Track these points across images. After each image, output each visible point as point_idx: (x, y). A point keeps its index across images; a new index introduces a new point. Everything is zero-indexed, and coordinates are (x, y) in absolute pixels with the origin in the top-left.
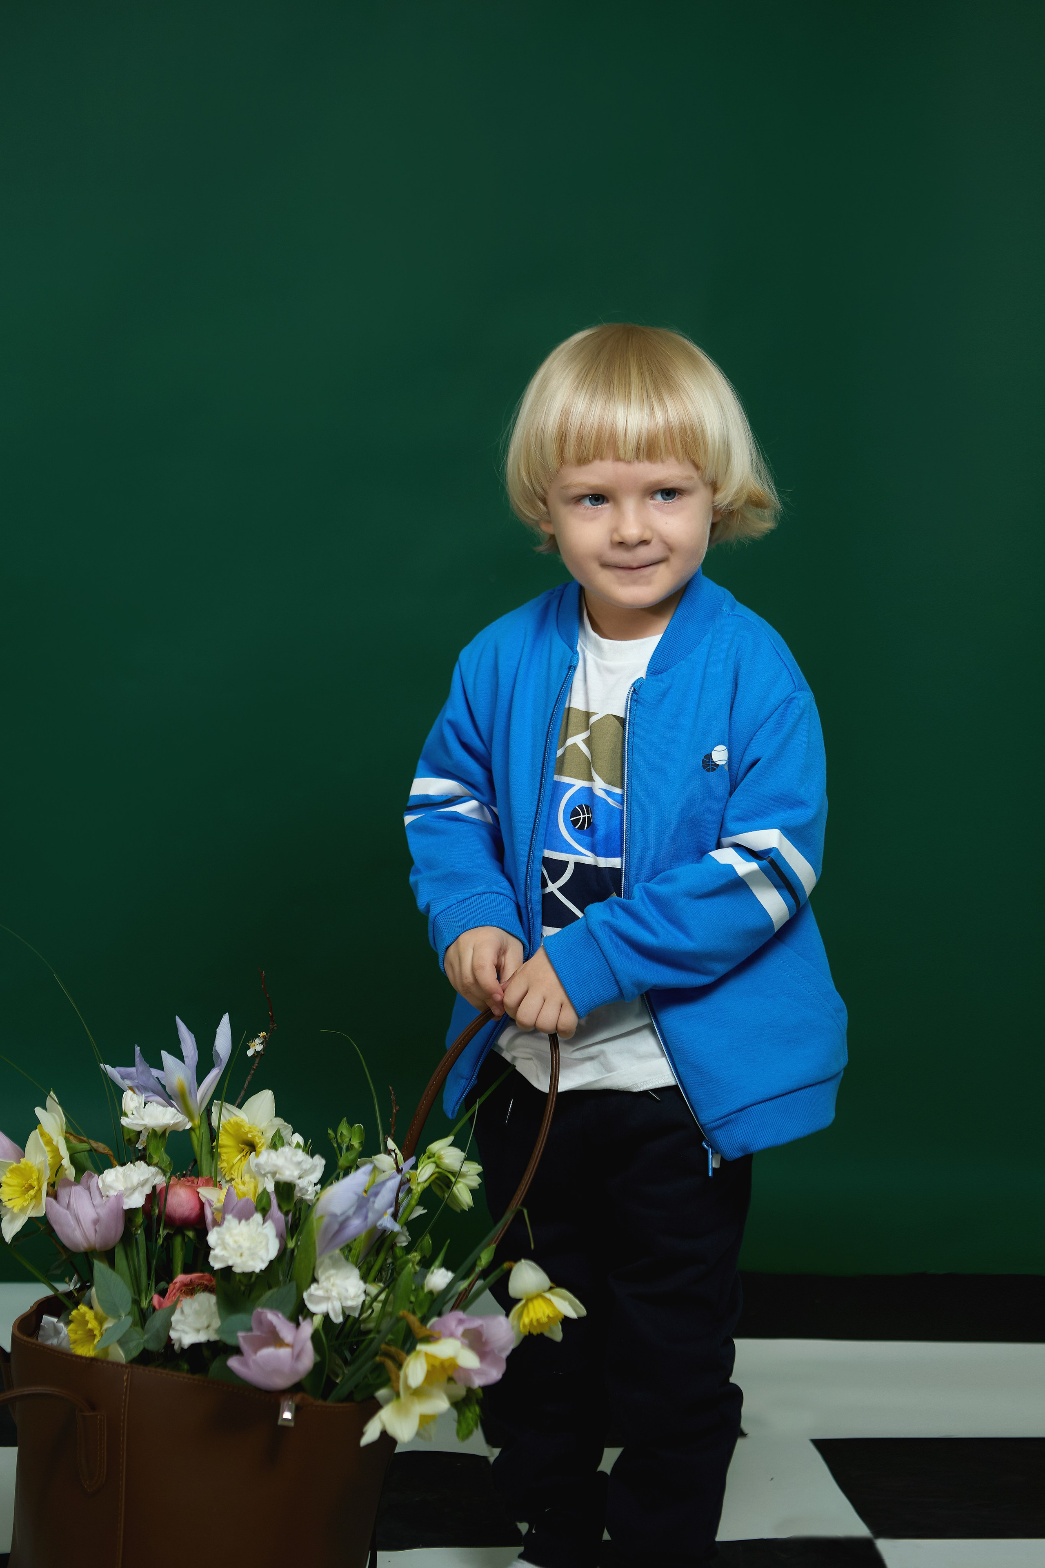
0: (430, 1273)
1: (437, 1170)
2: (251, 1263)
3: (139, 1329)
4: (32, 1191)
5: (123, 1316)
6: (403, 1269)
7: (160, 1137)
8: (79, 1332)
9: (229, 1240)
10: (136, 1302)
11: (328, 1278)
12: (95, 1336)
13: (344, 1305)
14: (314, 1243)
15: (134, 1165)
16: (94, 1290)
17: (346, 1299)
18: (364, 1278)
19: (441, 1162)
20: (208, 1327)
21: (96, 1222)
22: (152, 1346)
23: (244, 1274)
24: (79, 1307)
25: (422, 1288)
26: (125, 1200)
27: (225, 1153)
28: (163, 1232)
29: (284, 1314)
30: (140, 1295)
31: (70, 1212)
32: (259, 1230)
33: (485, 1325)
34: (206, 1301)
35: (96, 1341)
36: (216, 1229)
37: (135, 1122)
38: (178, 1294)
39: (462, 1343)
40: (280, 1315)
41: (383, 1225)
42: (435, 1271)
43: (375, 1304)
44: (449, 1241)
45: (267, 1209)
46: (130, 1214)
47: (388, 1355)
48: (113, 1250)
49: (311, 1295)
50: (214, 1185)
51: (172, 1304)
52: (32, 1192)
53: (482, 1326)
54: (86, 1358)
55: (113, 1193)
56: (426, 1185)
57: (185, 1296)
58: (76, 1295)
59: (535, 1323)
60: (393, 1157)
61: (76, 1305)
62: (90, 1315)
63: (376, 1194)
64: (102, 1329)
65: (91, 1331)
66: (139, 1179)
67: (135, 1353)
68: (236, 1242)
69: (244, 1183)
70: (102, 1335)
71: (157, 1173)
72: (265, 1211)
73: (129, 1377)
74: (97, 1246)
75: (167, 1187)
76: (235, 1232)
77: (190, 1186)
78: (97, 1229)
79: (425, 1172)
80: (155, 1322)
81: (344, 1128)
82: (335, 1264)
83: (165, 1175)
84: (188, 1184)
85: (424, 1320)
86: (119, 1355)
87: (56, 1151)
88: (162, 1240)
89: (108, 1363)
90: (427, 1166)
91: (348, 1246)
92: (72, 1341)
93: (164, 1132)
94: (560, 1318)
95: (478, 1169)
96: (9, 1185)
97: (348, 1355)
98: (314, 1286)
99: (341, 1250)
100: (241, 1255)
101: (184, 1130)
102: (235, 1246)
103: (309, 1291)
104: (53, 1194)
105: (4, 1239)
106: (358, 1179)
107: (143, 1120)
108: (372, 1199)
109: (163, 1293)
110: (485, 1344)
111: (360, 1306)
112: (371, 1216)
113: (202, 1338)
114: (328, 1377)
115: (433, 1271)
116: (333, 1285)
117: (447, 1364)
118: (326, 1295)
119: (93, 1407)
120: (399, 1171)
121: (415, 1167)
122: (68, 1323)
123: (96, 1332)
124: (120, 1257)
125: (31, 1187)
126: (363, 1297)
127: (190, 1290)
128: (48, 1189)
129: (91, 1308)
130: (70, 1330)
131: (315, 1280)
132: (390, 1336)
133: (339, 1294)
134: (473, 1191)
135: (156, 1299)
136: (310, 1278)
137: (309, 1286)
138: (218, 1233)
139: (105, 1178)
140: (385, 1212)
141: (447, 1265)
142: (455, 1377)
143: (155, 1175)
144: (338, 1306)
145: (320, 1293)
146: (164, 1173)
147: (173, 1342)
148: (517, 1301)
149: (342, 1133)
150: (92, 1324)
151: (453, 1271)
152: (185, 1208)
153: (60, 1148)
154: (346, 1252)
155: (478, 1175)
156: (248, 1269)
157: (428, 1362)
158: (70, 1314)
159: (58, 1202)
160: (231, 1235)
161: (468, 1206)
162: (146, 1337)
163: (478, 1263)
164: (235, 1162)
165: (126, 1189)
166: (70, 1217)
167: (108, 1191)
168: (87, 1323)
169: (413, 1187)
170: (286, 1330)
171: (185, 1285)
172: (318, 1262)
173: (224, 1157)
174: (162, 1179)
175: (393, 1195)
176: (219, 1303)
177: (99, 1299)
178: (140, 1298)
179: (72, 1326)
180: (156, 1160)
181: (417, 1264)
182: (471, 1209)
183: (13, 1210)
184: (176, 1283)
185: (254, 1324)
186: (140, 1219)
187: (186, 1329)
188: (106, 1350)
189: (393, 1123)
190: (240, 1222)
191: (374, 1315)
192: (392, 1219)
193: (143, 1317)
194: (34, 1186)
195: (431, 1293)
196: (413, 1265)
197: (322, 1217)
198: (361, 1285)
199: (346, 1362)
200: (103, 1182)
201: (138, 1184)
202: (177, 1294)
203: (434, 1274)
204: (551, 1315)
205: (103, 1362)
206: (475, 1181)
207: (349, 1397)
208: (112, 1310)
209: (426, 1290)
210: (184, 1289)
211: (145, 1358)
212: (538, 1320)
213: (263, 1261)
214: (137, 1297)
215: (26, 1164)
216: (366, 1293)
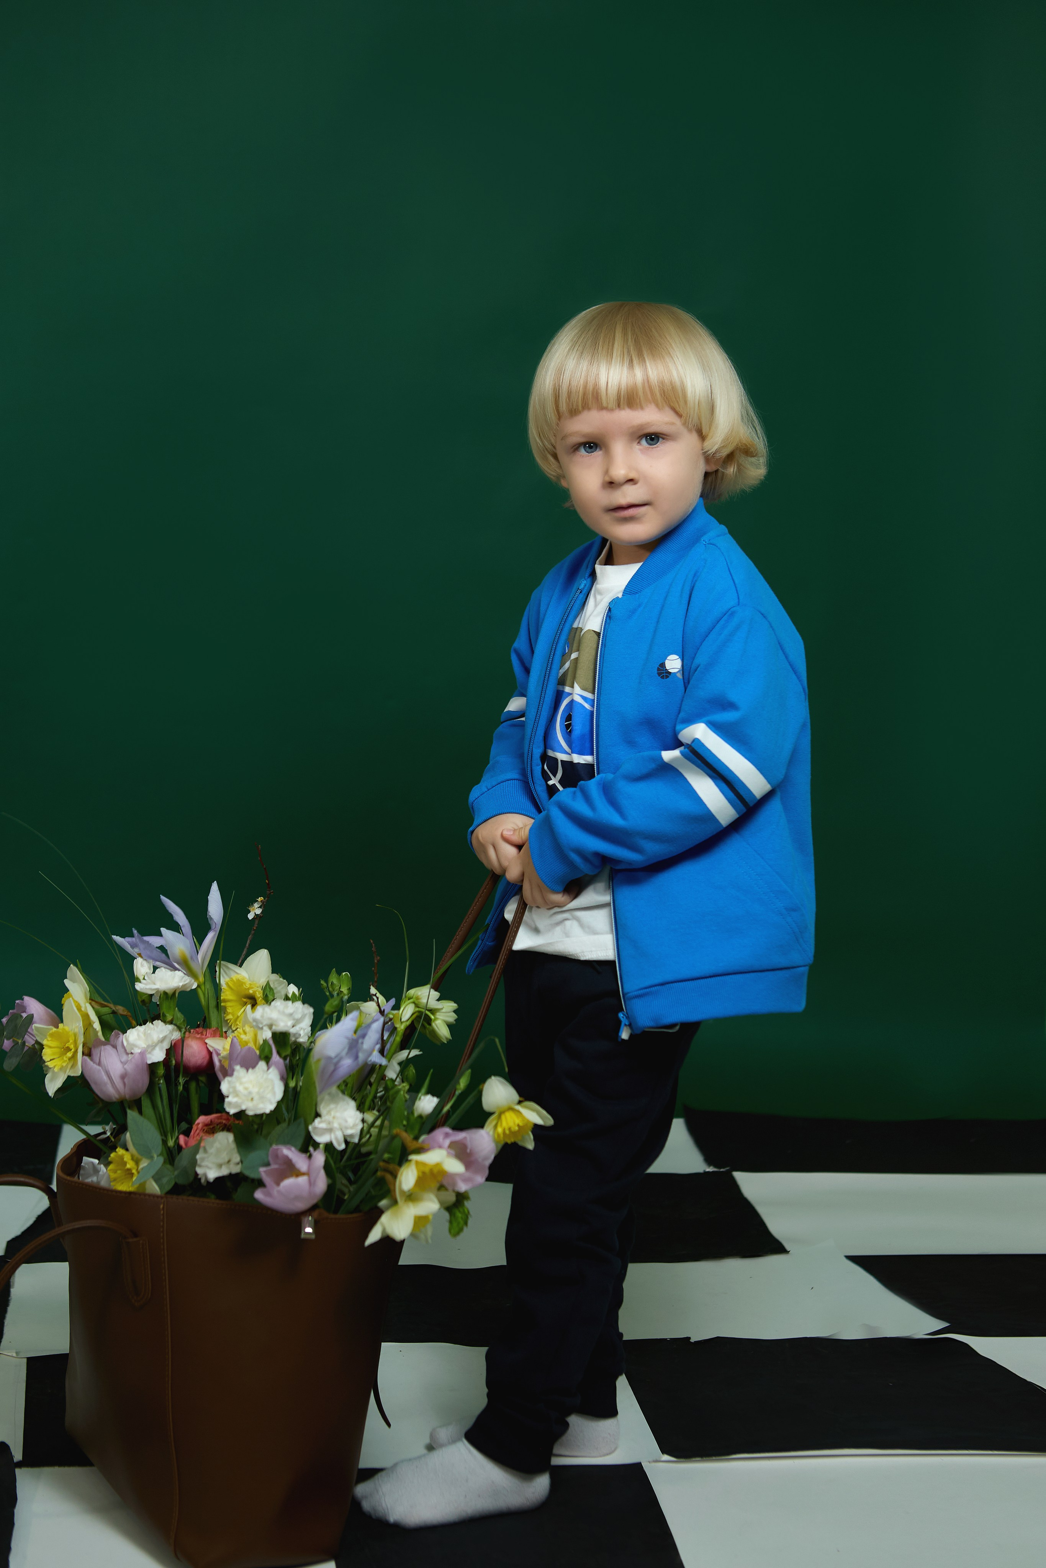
0: (418, 1099)
1: (417, 1009)
2: (261, 1106)
3: (169, 1166)
4: (70, 1052)
5: (155, 1156)
6: (394, 1098)
7: (171, 998)
8: (119, 1172)
9: (240, 1088)
10: (165, 1142)
11: (329, 1112)
12: (133, 1174)
13: (345, 1134)
14: (314, 1083)
15: (152, 1023)
16: (128, 1135)
17: (347, 1128)
18: (360, 1108)
19: (419, 1002)
20: (229, 1161)
21: (123, 1077)
22: (181, 1181)
23: (256, 1116)
24: (117, 1150)
25: (412, 1113)
26: (148, 1056)
27: (230, 1007)
28: (181, 1080)
29: (295, 1147)
30: (166, 1136)
31: (102, 1068)
32: (265, 1076)
33: (468, 1139)
34: (225, 1139)
35: (134, 1179)
36: (227, 1079)
37: (148, 987)
38: (202, 1134)
39: (448, 1153)
40: (293, 1149)
41: (373, 1060)
42: (422, 1097)
43: (372, 1129)
44: (432, 1070)
45: (270, 1056)
46: (153, 1067)
47: (386, 1170)
48: (140, 1099)
49: (315, 1128)
50: (221, 1036)
51: (197, 1142)
52: (69, 1054)
53: (465, 1138)
54: (125, 1193)
55: (137, 1051)
56: (408, 1023)
57: (207, 1135)
58: (113, 1140)
59: (507, 1132)
60: (375, 1001)
61: (114, 1148)
62: (127, 1157)
63: (364, 1036)
64: (139, 1169)
65: (129, 1170)
66: (159, 1036)
67: (168, 1188)
68: (246, 1089)
69: (245, 1033)
70: (138, 1172)
71: (173, 1030)
72: (267, 1059)
73: (165, 1207)
74: (127, 1097)
75: (182, 1040)
76: (244, 1080)
77: (199, 1038)
78: (126, 1083)
79: (407, 1012)
80: (183, 1160)
81: (333, 978)
82: (333, 1099)
83: (180, 1031)
84: (199, 1036)
85: (416, 1138)
86: (154, 1188)
87: (86, 1017)
88: (182, 1087)
89: (145, 1195)
90: (408, 1006)
91: (344, 1081)
92: (112, 1180)
93: (174, 993)
94: (531, 1126)
95: (453, 1006)
96: (50, 1047)
97: (351, 1175)
98: (317, 1120)
99: (339, 1087)
100: (252, 1099)
101: (192, 990)
102: (245, 1092)
103: (313, 1124)
104: (88, 1053)
105: (48, 1093)
106: (348, 1023)
107: (155, 984)
108: (360, 1041)
109: (187, 1133)
110: (470, 1154)
111: (359, 1133)
112: (361, 1056)
113: (224, 1172)
114: (338, 1196)
115: (420, 1099)
116: (334, 1117)
117: (435, 1171)
118: (329, 1127)
119: (135, 1235)
120: (382, 1012)
121: (397, 1007)
122: (107, 1164)
123: (134, 1171)
124: (146, 1104)
125: (69, 1049)
126: (360, 1126)
127: (211, 1129)
128: (84, 1050)
129: (127, 1150)
130: (110, 1170)
131: (318, 1115)
132: (386, 1156)
133: (340, 1124)
134: (450, 1026)
135: (182, 1139)
136: (313, 1114)
137: (314, 1120)
138: (229, 1082)
139: (128, 1036)
140: (373, 1050)
141: (431, 1092)
142: (445, 1183)
143: (171, 1032)
144: (340, 1135)
145: (323, 1125)
146: (180, 1029)
147: (199, 1177)
148: (490, 1114)
149: (332, 983)
150: (130, 1165)
151: (438, 1097)
152: (198, 1058)
153: (90, 1014)
154: (343, 1087)
155: (455, 1011)
156: (259, 1112)
157: (418, 1171)
158: (110, 1156)
159: (92, 1060)
160: (241, 1083)
161: (447, 1038)
162: (176, 1173)
163: (458, 1087)
164: (239, 1014)
165: (148, 1046)
166: (103, 1073)
167: (133, 1049)
168: (125, 1164)
169: (397, 1025)
170: (300, 1161)
171: (207, 1125)
172: (319, 1099)
173: (229, 1010)
174: (178, 1035)
175: (378, 1036)
176: (237, 1140)
177: (134, 1144)
178: (166, 1138)
179: (111, 1167)
180: (169, 1018)
181: (407, 1093)
182: (449, 1041)
183: (55, 1069)
184: (198, 1124)
185: (271, 1159)
186: (161, 1071)
187: (210, 1165)
188: (143, 1185)
189: (375, 972)
190: (247, 1071)
191: (372, 1139)
192: (379, 1054)
193: (172, 1155)
194: (71, 1048)
195: (420, 1117)
196: (404, 1092)
197: (319, 1060)
198: (359, 1115)
199: (351, 1182)
200: (127, 1040)
201: (159, 1041)
202: (200, 1133)
203: (421, 1100)
204: (521, 1124)
205: (140, 1194)
206: (452, 1018)
207: (357, 1209)
208: (145, 1152)
209: (416, 1115)
210: (206, 1128)
211: (176, 1190)
212: (510, 1129)
213: (271, 1103)
214: (165, 1139)
215: (64, 1029)
216: (363, 1121)
